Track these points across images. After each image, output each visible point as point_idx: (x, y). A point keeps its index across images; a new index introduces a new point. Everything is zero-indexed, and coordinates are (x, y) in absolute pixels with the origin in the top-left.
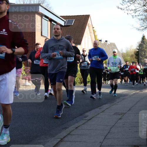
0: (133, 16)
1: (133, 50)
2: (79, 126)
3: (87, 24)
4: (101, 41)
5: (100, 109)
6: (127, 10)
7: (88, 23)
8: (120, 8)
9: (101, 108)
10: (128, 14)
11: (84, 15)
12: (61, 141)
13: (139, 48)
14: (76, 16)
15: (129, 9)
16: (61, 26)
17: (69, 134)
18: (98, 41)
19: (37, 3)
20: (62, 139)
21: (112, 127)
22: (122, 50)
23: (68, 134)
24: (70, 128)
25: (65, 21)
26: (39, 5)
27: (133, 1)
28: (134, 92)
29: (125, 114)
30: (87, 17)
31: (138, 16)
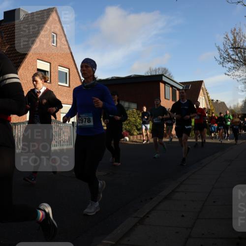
0: (238, 80)
4: (213, 100)
7: (202, 87)
8: (227, 74)
10: (233, 79)
15: (234, 75)
19: (161, 74)
25: (184, 86)
27: (237, 69)
30: (201, 82)
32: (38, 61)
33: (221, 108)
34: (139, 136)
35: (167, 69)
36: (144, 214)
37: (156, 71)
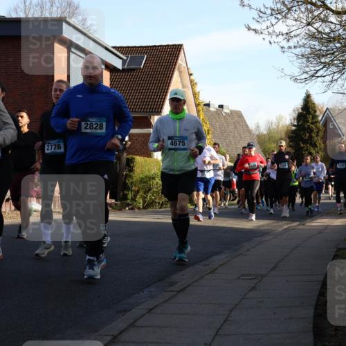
0: (282, 48)
1: (283, 126)
2: (156, 306)
3: (175, 65)
4: (208, 105)
5: (205, 265)
6: (269, 34)
7: (178, 64)
8: (253, 30)
9: (207, 263)
10: (270, 43)
11: (168, 46)
12: (114, 342)
13: (298, 122)
14: (151, 47)
15: (274, 31)
16: (115, 69)
17: (132, 325)
18: (202, 105)
19: (59, 16)
20: (115, 337)
21: (234, 308)
22: (258, 127)
23: (130, 325)
24: (133, 310)
25: (125, 58)
27: (284, 14)
28: (285, 227)
29: (263, 276)
30: (177, 49)
31: (295, 47)
33: (231, 127)
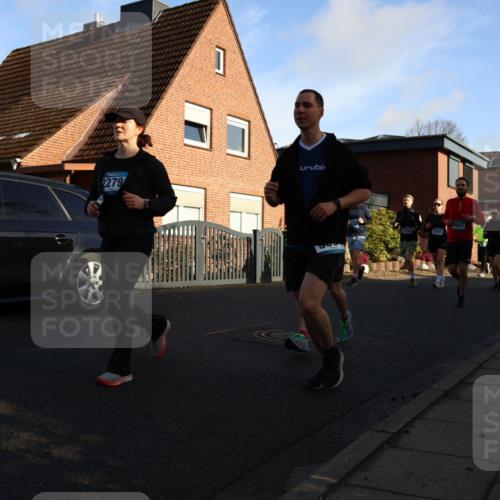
16: (479, 168)
19: (441, 133)
25: (489, 160)
26: (444, 136)
32: (187, 104)
34: (391, 263)
35: (453, 124)
36: (400, 427)
37: (429, 127)
